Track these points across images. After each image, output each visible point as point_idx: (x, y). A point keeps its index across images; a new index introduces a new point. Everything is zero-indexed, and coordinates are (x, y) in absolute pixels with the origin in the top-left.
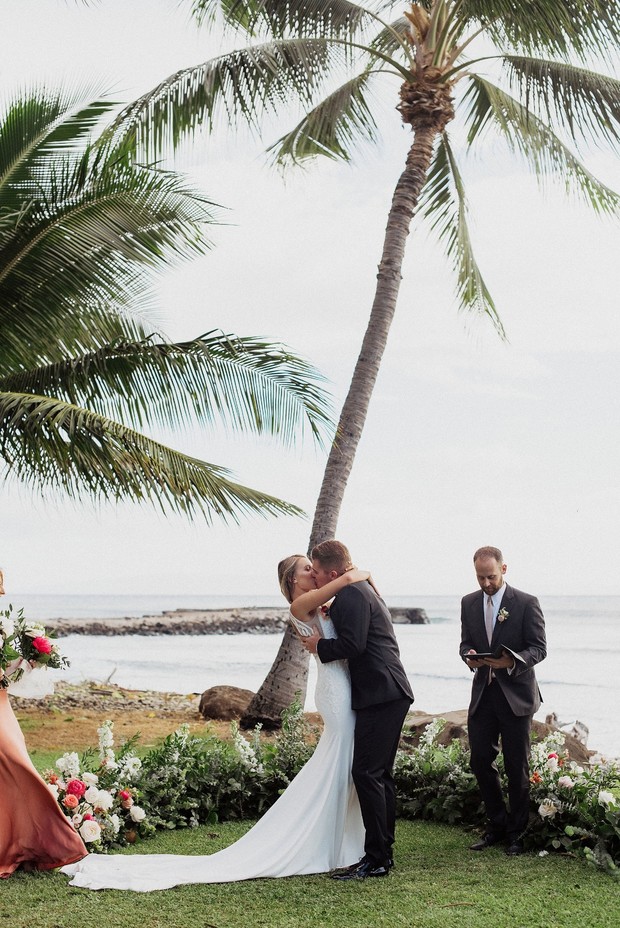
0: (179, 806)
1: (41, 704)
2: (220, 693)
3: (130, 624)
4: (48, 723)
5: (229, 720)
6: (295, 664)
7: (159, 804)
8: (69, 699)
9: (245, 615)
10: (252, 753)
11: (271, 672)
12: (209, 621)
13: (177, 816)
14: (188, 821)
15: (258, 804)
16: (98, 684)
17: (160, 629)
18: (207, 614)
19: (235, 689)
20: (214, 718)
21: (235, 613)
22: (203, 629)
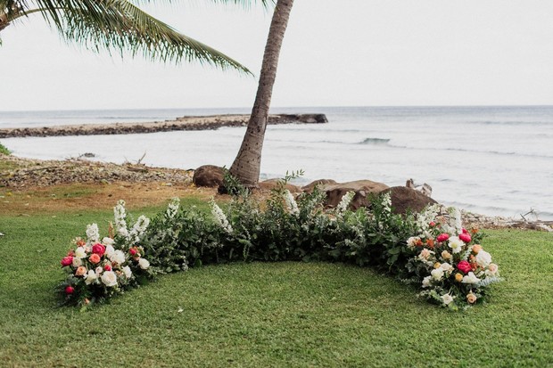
0: (173, 258)
1: (96, 178)
2: (206, 170)
3: (157, 125)
4: (100, 191)
5: (211, 187)
6: (252, 152)
7: (160, 256)
8: (114, 174)
9: (223, 119)
10: (224, 217)
11: (237, 158)
12: (203, 123)
13: (173, 264)
14: (181, 266)
15: (229, 252)
16: (134, 163)
17: (174, 128)
18: (202, 119)
19: (215, 167)
20: (202, 185)
21: (217, 118)
22: (199, 127)
